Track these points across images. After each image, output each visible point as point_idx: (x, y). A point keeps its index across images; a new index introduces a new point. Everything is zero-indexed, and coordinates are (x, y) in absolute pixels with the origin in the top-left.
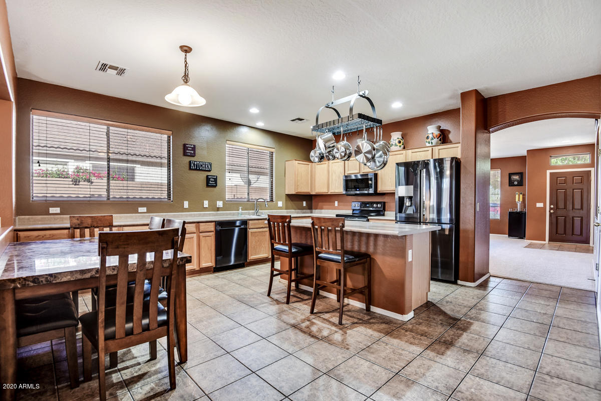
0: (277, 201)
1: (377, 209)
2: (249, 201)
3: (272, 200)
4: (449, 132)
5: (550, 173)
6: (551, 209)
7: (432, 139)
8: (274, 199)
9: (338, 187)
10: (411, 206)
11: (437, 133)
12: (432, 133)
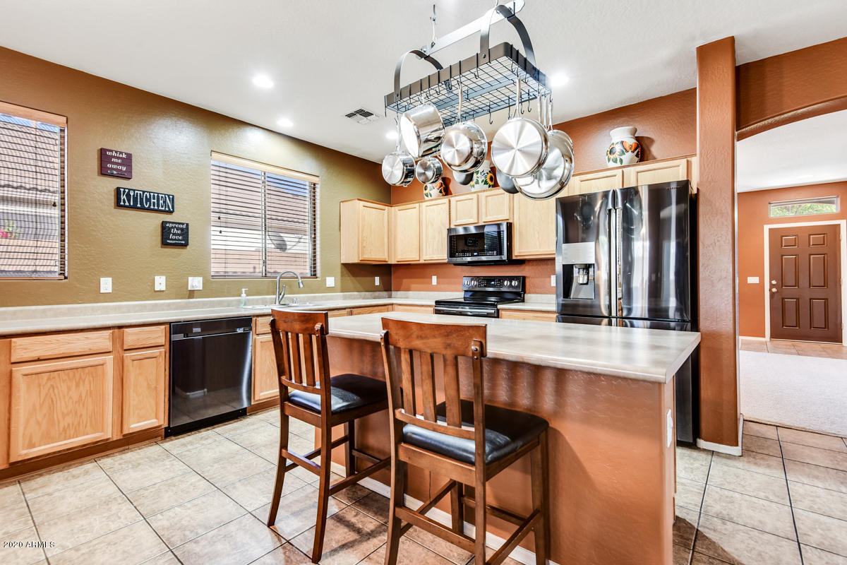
0: (325, 275)
1: (511, 290)
2: (266, 276)
3: (314, 275)
4: (651, 141)
5: (770, 229)
6: (772, 286)
7: (623, 153)
8: (319, 273)
9: (437, 251)
10: (587, 284)
11: (631, 142)
12: (622, 142)
